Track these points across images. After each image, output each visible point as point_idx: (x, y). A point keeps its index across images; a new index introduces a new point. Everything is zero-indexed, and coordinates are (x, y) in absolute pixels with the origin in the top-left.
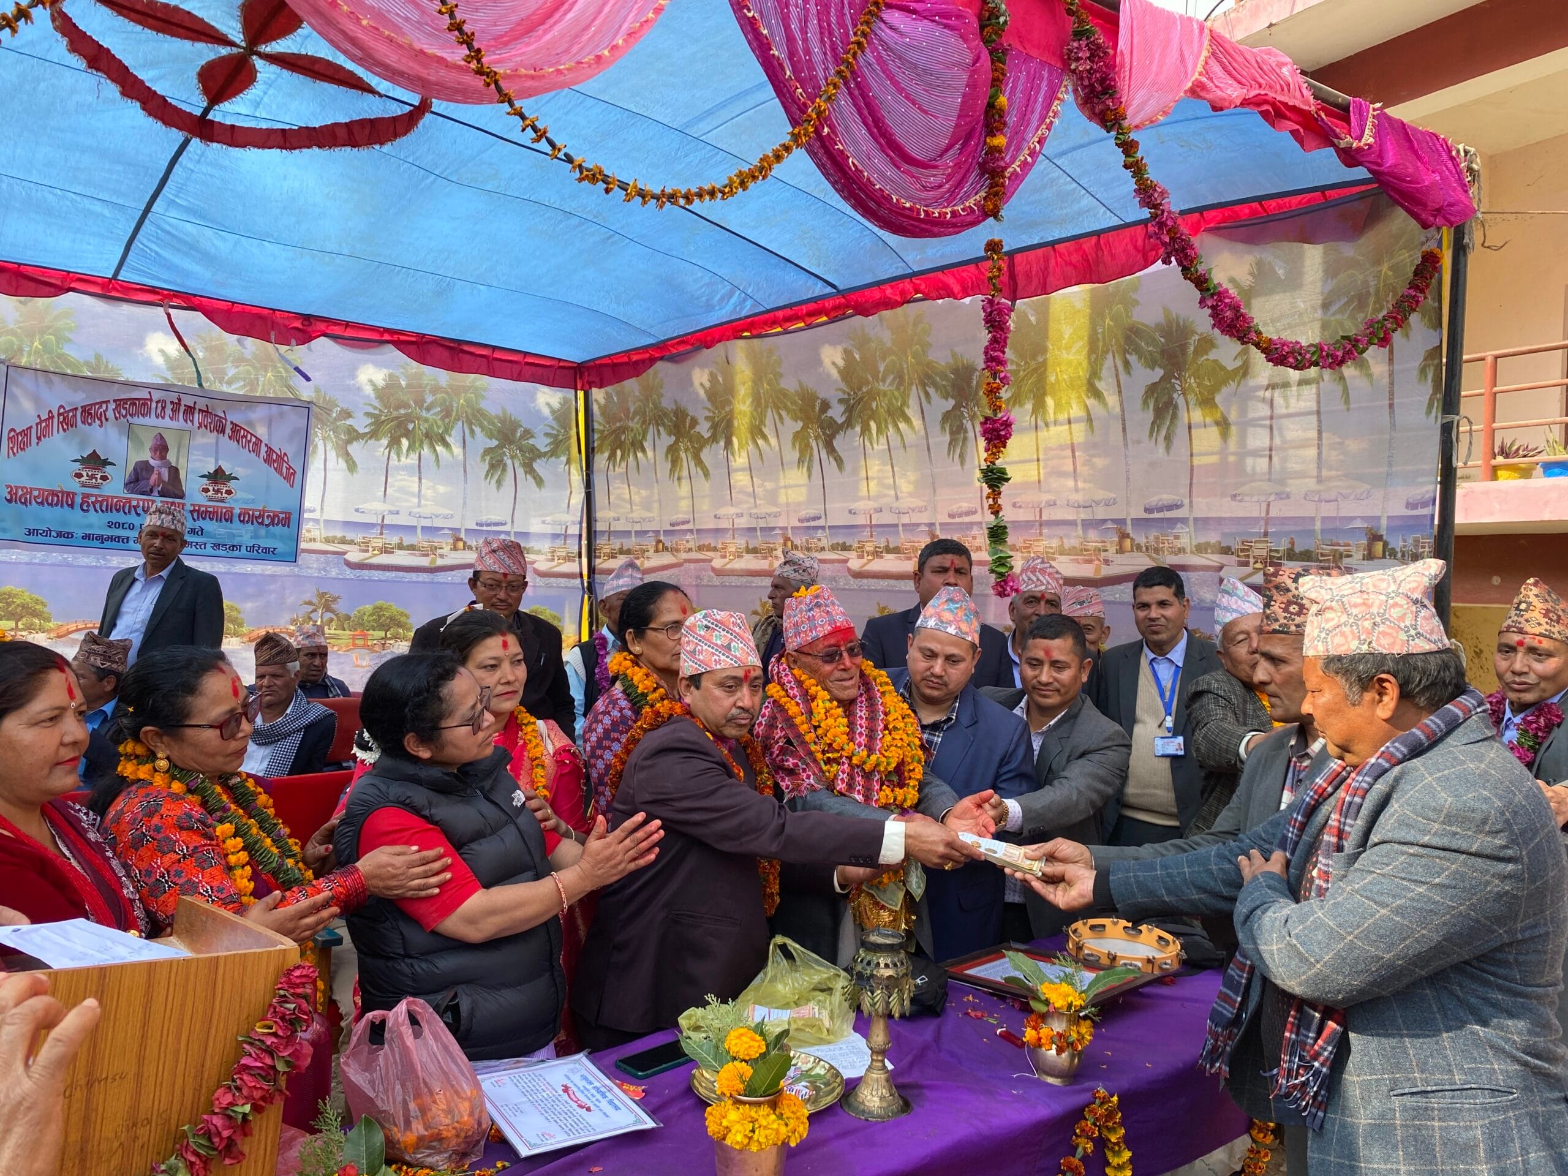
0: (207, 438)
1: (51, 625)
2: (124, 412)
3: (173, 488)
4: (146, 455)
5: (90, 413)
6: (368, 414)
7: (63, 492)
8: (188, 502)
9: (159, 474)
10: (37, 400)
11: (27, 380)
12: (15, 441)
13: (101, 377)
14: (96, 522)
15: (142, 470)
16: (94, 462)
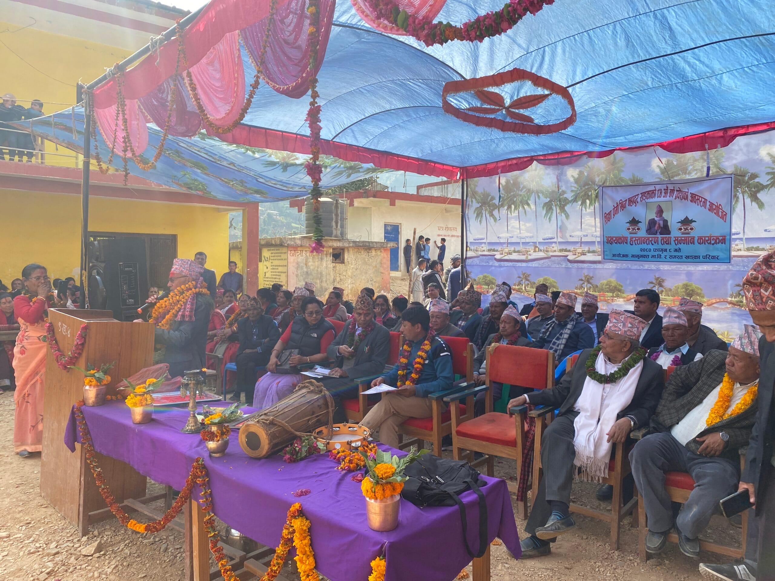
0: (678, 203)
1: (624, 295)
2: (644, 198)
3: (665, 229)
4: (653, 216)
5: (632, 201)
6: (768, 173)
7: (623, 237)
8: (672, 236)
9: (659, 224)
10: (614, 199)
11: (610, 191)
12: (607, 217)
13: (636, 184)
14: (635, 249)
15: (652, 223)
16: (634, 222)
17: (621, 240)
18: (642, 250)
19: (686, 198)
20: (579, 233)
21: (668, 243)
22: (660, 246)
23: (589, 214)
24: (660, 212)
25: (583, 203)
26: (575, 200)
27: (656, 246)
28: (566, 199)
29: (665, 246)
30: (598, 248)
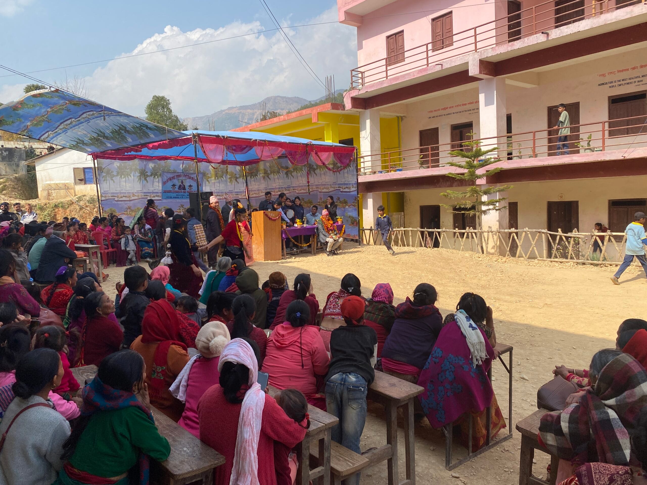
0: (188, 180)
2: (177, 177)
3: (184, 188)
4: (180, 184)
5: (173, 178)
8: (186, 190)
9: (182, 186)
10: (167, 177)
11: (165, 174)
12: (164, 183)
13: (174, 172)
14: (175, 195)
15: (180, 186)
16: (174, 185)
17: (170, 192)
18: (177, 195)
19: (190, 178)
20: (153, 189)
21: (185, 193)
22: (183, 194)
23: (157, 182)
24: (182, 182)
25: (155, 177)
26: (151, 175)
27: (181, 194)
28: (147, 175)
29: (184, 194)
30: (160, 195)
